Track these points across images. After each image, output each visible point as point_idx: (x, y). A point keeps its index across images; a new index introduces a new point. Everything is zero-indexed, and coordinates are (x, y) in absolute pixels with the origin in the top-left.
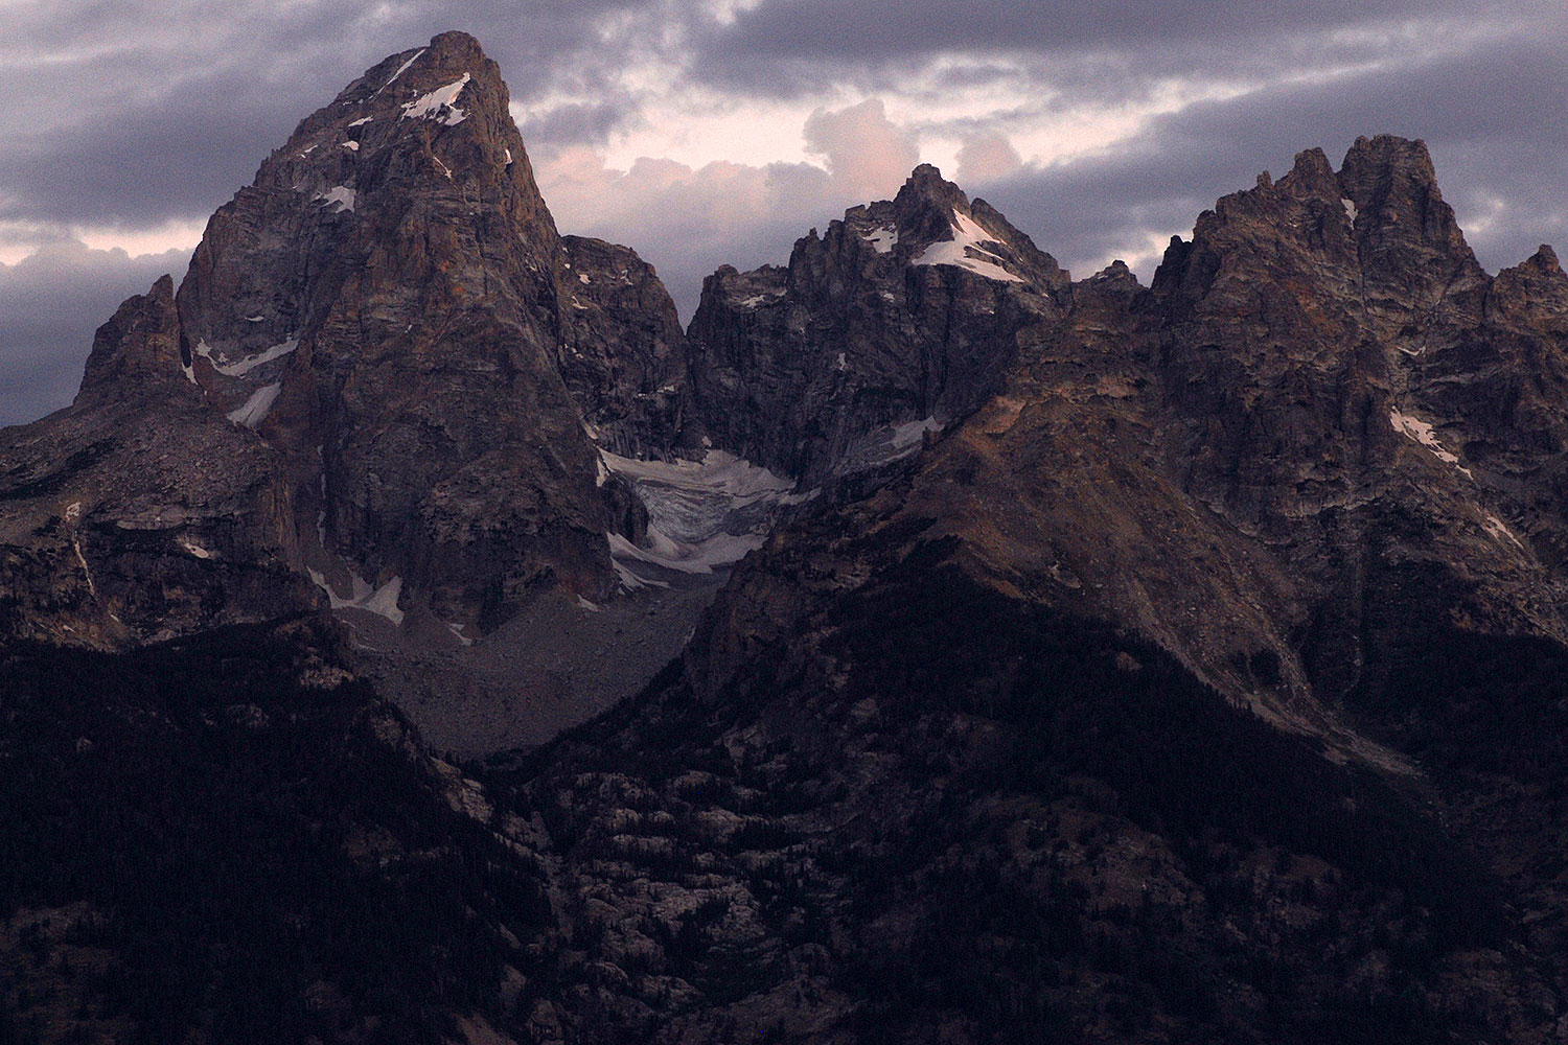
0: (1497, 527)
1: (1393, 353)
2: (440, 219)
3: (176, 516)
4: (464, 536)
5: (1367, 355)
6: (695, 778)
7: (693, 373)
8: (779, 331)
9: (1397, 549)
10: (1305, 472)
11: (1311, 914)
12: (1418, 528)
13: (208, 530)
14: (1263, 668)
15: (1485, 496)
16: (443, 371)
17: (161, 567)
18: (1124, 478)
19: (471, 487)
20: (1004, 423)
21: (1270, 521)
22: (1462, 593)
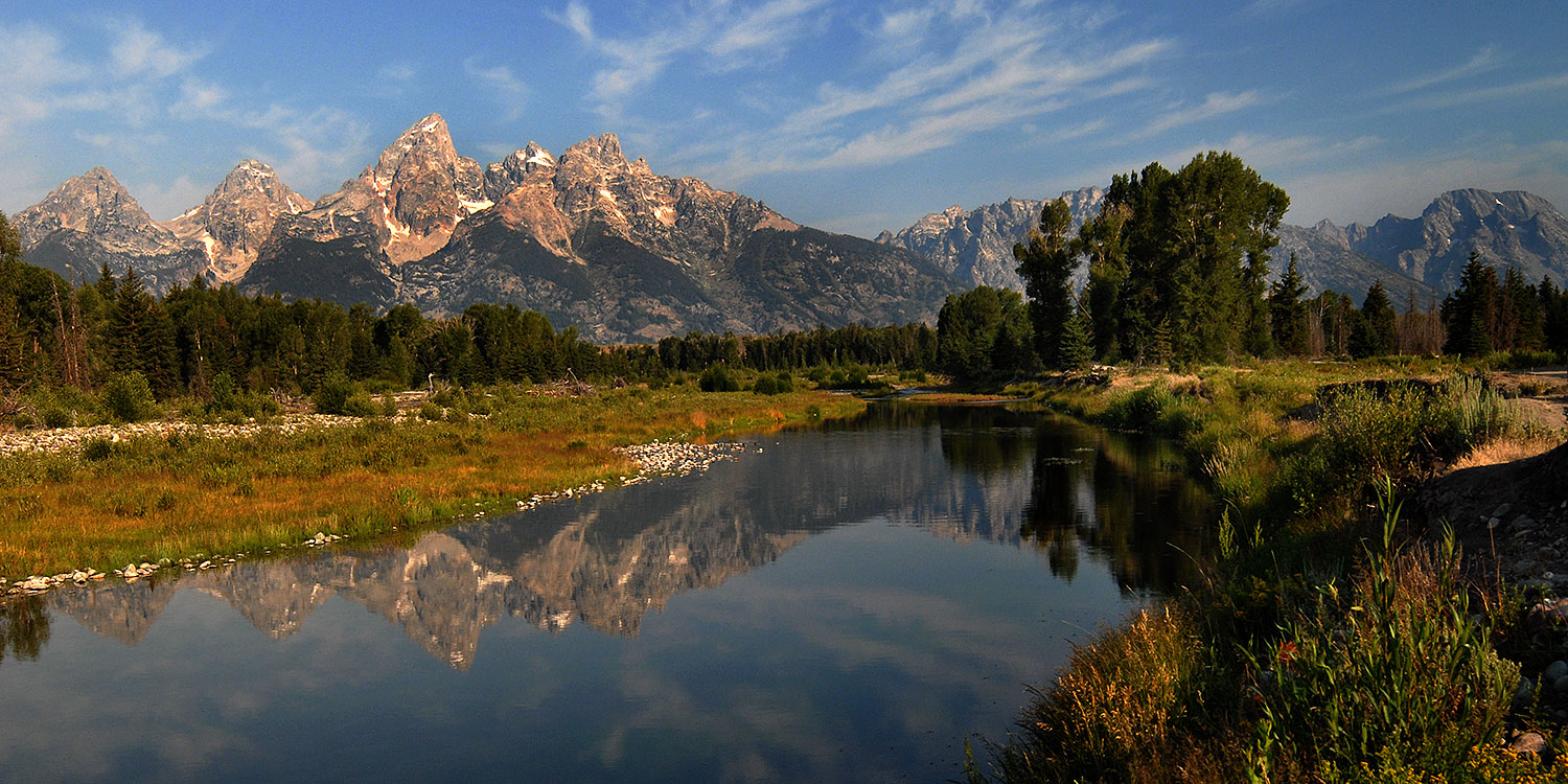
0: (619, 214)
1: (604, 179)
2: (426, 152)
3: (352, 213)
4: (423, 217)
5: (598, 180)
6: (436, 266)
7: (484, 184)
8: (501, 175)
9: (596, 219)
10: (580, 203)
11: (549, 293)
12: (600, 214)
13: (357, 216)
14: (562, 243)
15: (618, 208)
16: (422, 183)
17: (347, 224)
18: (542, 204)
19: (425, 207)
20: (518, 193)
21: (571, 213)
22: (607, 228)
